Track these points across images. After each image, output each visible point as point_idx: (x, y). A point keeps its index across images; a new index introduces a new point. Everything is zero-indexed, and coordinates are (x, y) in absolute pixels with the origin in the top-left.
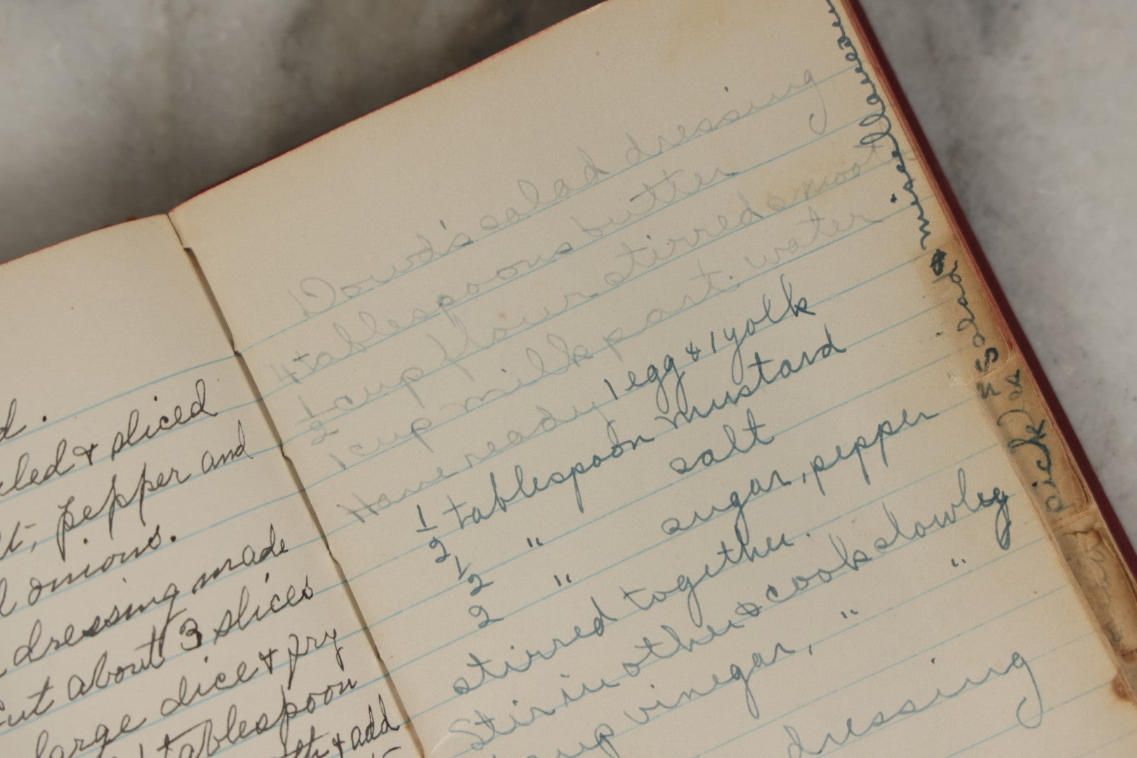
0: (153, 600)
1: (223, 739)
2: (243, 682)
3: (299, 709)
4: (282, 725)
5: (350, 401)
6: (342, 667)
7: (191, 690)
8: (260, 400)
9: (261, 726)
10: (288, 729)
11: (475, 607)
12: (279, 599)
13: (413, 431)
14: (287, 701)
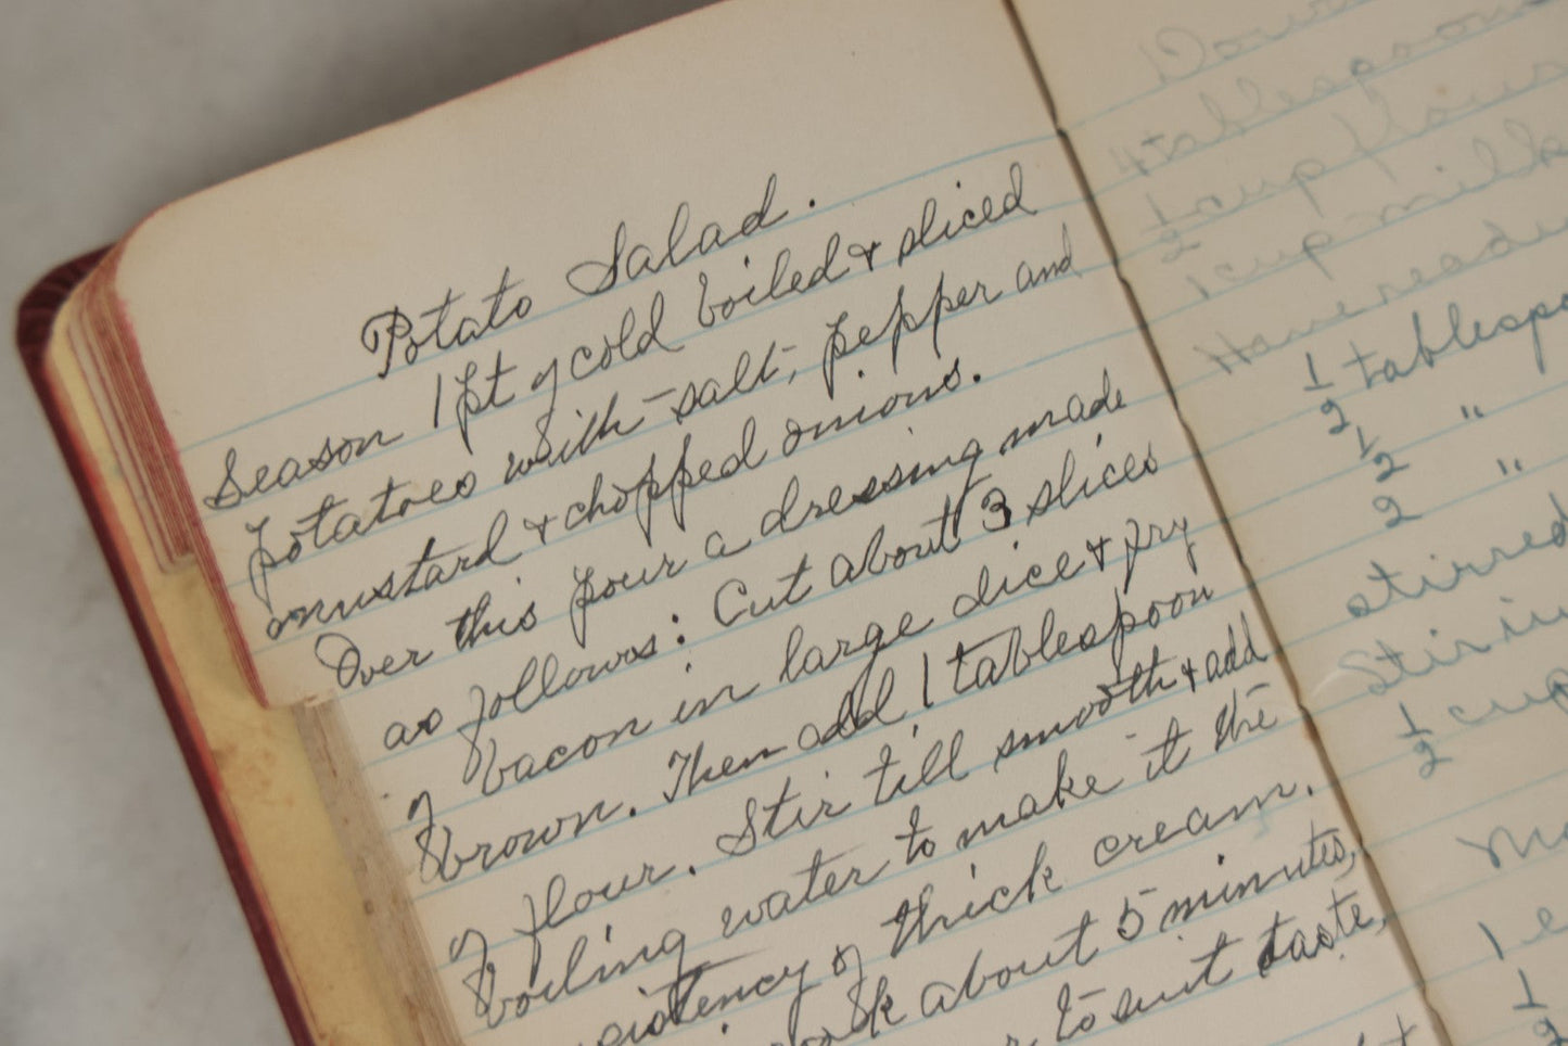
0: (948, 460)
1: (1035, 654)
2: (1065, 579)
3: (1138, 620)
4: (1114, 641)
5: (1218, 202)
6: (1195, 569)
7: (995, 585)
8: (1090, 198)
9: (1087, 640)
10: (1122, 647)
11: (1383, 498)
12: (1114, 471)
13: (1306, 249)
14: (1123, 609)
